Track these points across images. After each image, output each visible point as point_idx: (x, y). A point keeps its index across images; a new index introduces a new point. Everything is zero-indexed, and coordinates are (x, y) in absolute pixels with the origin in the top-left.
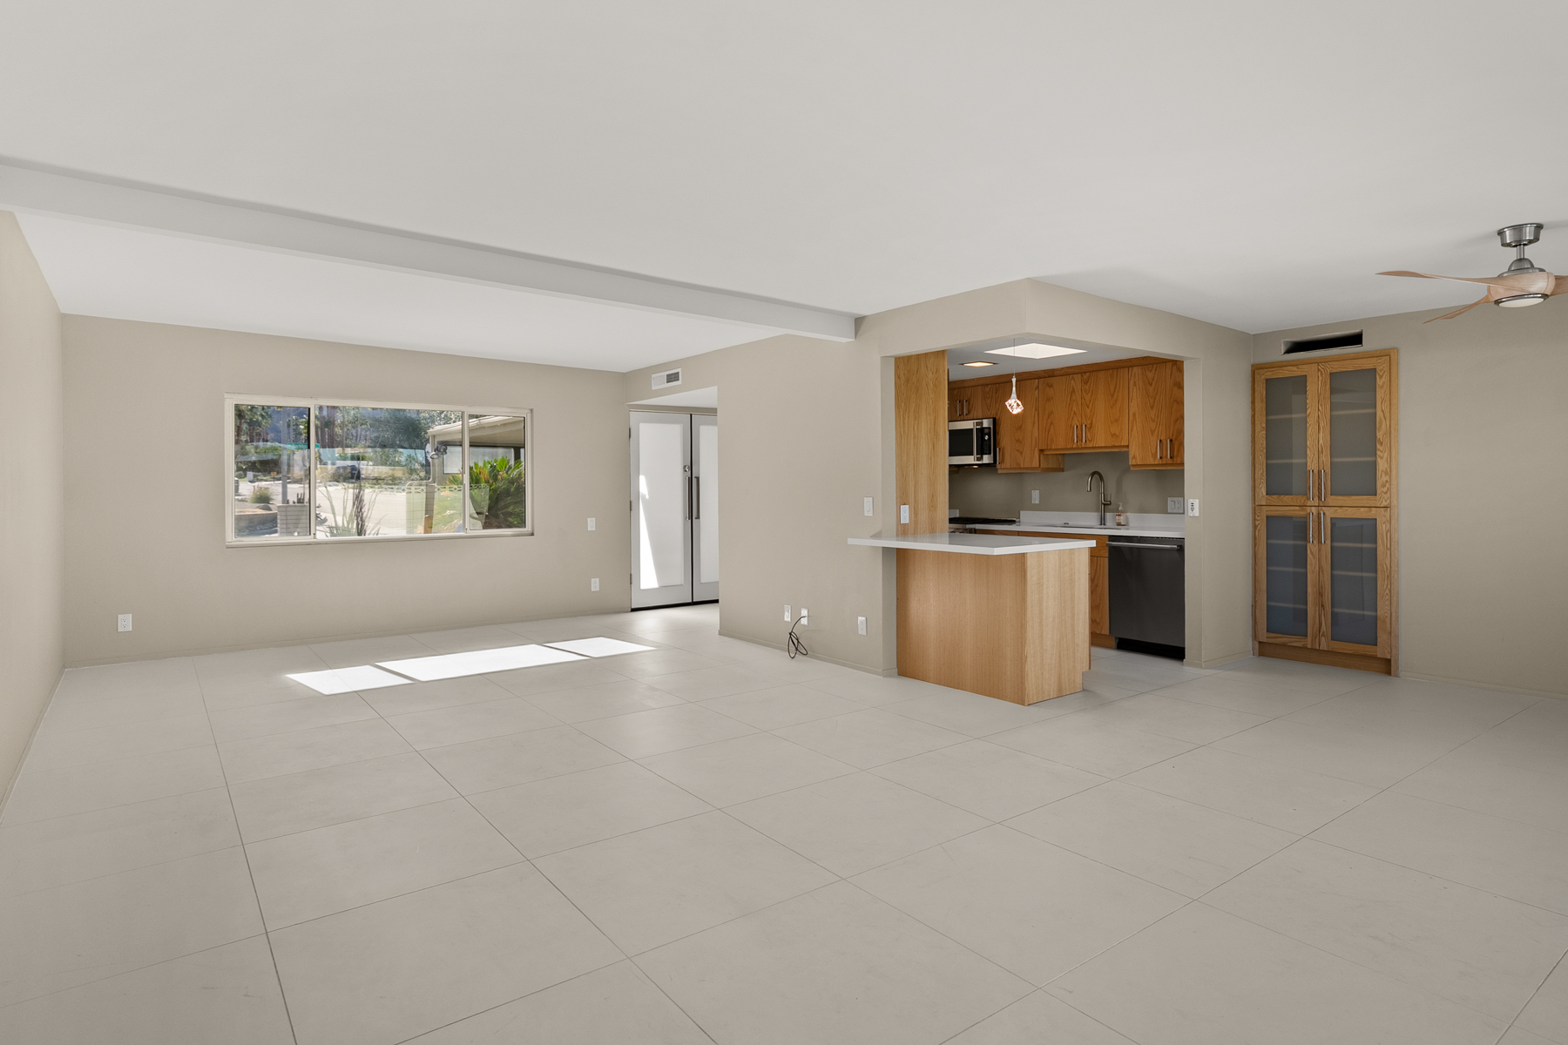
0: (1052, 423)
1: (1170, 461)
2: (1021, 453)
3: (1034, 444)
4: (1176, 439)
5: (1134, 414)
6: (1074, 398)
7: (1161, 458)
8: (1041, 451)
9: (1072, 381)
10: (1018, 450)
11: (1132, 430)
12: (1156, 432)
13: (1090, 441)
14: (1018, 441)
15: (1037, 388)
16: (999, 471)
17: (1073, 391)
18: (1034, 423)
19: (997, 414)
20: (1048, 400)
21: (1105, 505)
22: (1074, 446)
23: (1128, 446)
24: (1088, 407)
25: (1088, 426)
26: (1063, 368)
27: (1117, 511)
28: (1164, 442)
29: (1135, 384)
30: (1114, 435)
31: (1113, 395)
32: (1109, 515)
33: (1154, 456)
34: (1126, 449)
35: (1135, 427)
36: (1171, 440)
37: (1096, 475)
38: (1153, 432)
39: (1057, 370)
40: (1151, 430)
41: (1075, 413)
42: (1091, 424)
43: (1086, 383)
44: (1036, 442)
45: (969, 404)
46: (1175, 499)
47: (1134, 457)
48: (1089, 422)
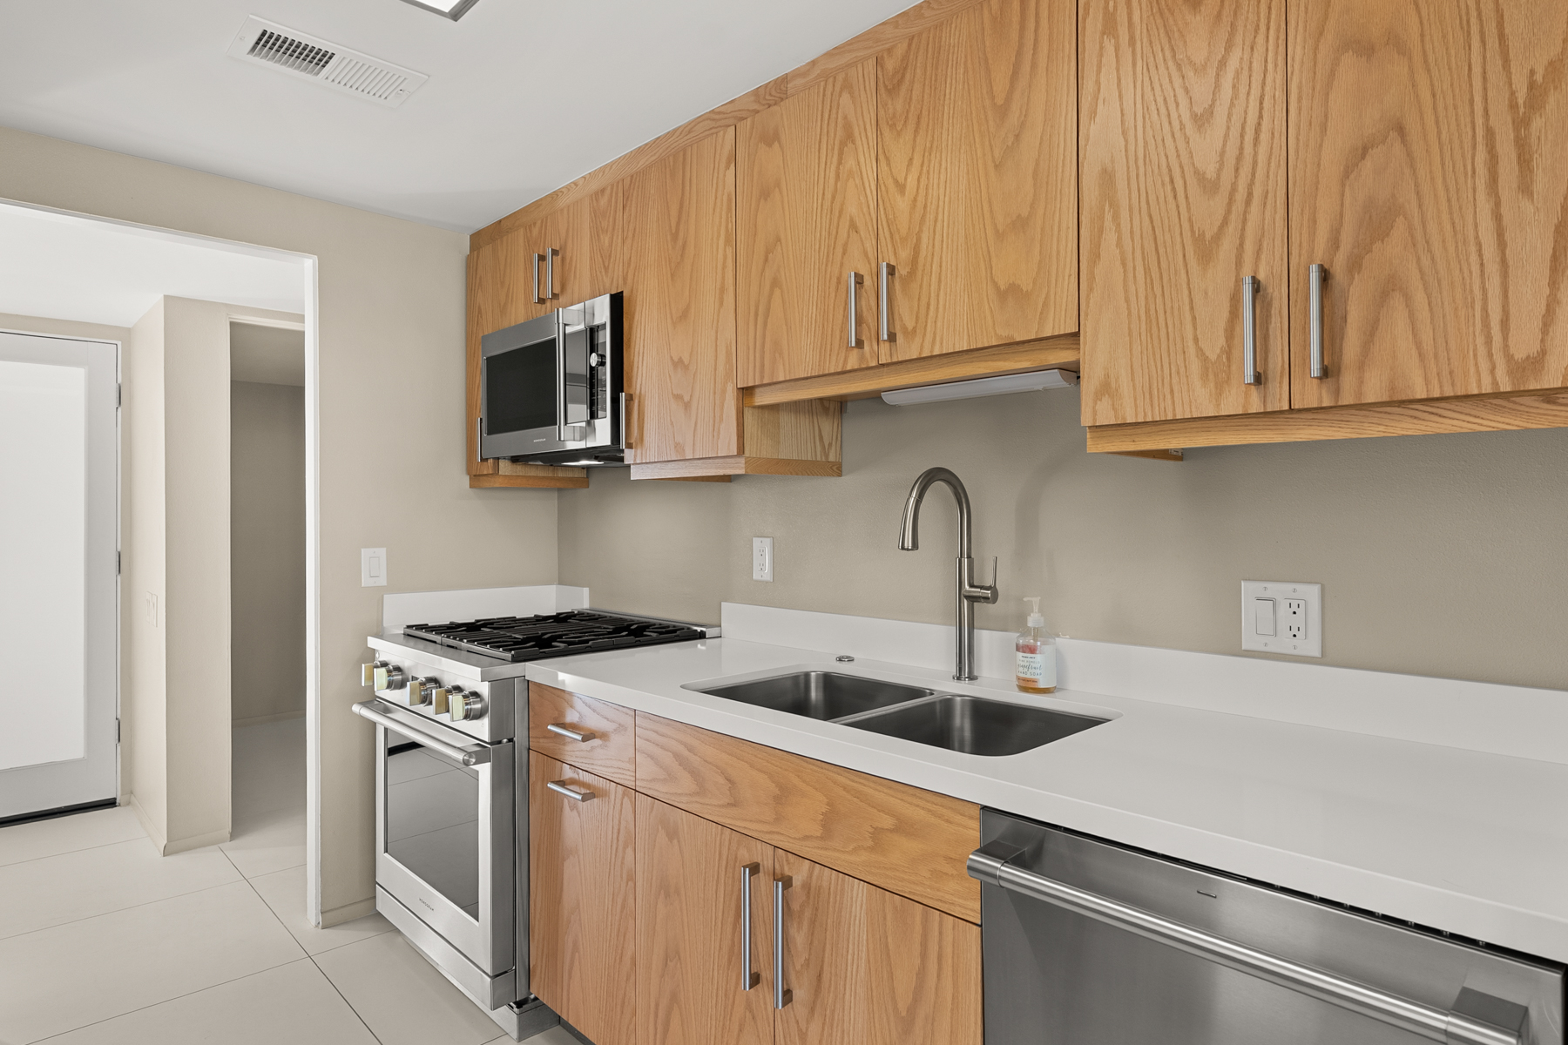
0: (775, 283)
1: (1311, 394)
2: (687, 406)
3: (721, 368)
4: (1355, 265)
5: (1107, 177)
6: (850, 163)
7: (1259, 379)
8: (746, 392)
9: (846, 97)
10: (678, 397)
11: (1096, 256)
12: (1227, 246)
13: (910, 334)
14: (678, 364)
15: (733, 158)
16: (636, 474)
17: (849, 137)
18: (722, 290)
19: (625, 279)
20: (765, 194)
21: (973, 599)
22: (853, 363)
23: (1076, 335)
24: (901, 188)
25: (902, 271)
26: (814, 63)
27: (1018, 621)
28: (1278, 293)
29: (1109, 28)
30: (1010, 294)
31: (1003, 111)
32: (988, 642)
33: (1218, 373)
34: (1065, 356)
35: (1110, 238)
36: (1325, 276)
37: (939, 487)
38: (1206, 250)
39: (797, 74)
40: (1199, 239)
41: (853, 226)
42: (914, 261)
43: (893, 91)
44: (728, 354)
45: (563, 259)
46: (1274, 589)
47: (1106, 389)
48: (905, 254)
